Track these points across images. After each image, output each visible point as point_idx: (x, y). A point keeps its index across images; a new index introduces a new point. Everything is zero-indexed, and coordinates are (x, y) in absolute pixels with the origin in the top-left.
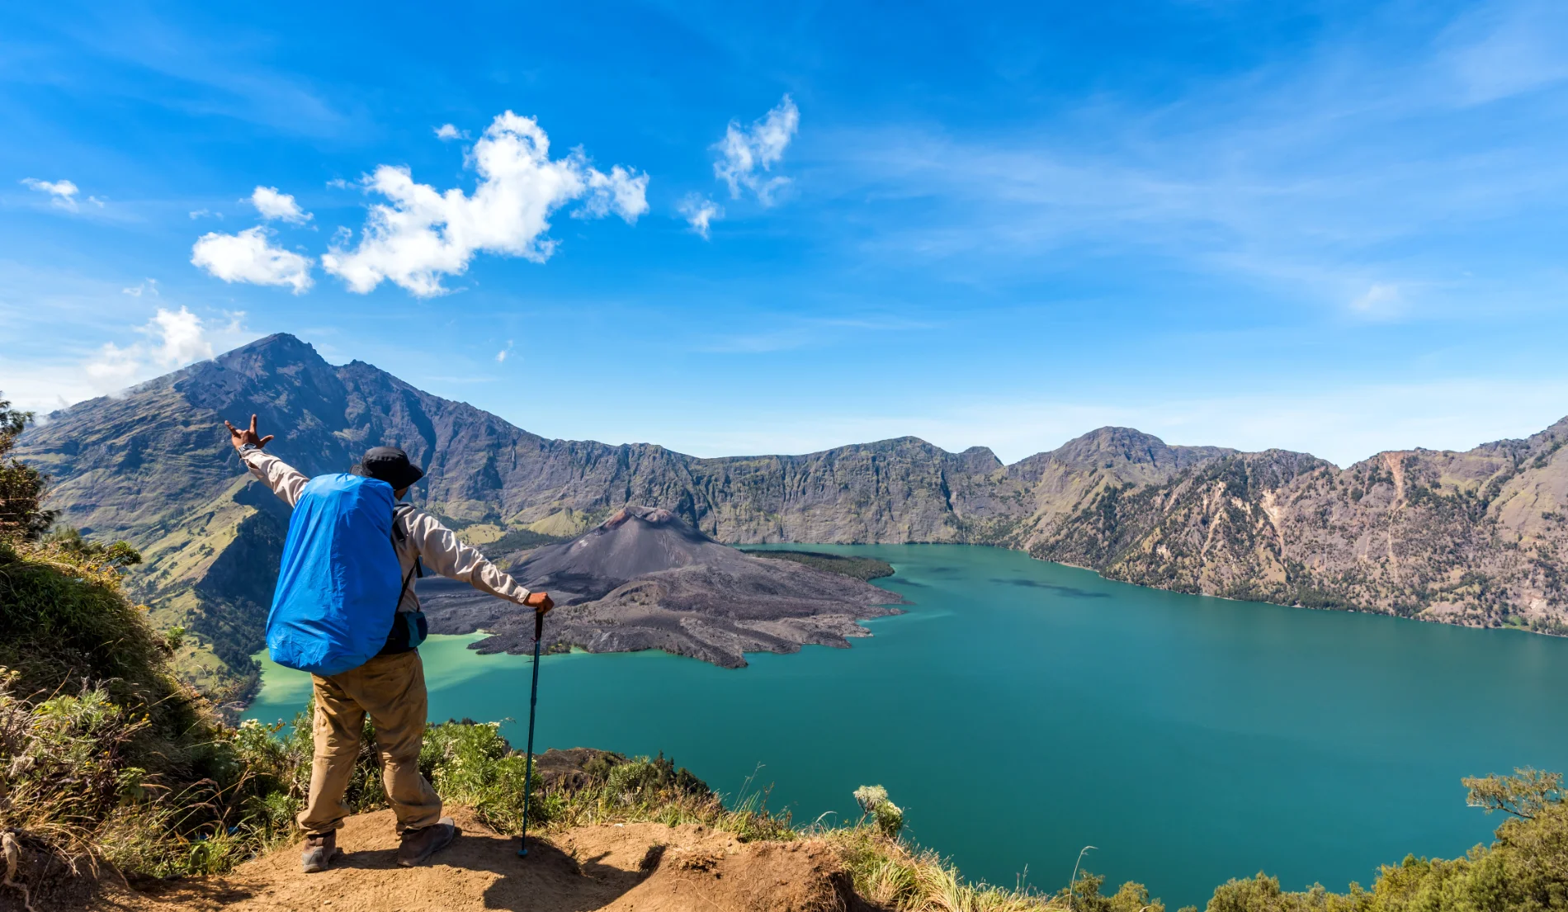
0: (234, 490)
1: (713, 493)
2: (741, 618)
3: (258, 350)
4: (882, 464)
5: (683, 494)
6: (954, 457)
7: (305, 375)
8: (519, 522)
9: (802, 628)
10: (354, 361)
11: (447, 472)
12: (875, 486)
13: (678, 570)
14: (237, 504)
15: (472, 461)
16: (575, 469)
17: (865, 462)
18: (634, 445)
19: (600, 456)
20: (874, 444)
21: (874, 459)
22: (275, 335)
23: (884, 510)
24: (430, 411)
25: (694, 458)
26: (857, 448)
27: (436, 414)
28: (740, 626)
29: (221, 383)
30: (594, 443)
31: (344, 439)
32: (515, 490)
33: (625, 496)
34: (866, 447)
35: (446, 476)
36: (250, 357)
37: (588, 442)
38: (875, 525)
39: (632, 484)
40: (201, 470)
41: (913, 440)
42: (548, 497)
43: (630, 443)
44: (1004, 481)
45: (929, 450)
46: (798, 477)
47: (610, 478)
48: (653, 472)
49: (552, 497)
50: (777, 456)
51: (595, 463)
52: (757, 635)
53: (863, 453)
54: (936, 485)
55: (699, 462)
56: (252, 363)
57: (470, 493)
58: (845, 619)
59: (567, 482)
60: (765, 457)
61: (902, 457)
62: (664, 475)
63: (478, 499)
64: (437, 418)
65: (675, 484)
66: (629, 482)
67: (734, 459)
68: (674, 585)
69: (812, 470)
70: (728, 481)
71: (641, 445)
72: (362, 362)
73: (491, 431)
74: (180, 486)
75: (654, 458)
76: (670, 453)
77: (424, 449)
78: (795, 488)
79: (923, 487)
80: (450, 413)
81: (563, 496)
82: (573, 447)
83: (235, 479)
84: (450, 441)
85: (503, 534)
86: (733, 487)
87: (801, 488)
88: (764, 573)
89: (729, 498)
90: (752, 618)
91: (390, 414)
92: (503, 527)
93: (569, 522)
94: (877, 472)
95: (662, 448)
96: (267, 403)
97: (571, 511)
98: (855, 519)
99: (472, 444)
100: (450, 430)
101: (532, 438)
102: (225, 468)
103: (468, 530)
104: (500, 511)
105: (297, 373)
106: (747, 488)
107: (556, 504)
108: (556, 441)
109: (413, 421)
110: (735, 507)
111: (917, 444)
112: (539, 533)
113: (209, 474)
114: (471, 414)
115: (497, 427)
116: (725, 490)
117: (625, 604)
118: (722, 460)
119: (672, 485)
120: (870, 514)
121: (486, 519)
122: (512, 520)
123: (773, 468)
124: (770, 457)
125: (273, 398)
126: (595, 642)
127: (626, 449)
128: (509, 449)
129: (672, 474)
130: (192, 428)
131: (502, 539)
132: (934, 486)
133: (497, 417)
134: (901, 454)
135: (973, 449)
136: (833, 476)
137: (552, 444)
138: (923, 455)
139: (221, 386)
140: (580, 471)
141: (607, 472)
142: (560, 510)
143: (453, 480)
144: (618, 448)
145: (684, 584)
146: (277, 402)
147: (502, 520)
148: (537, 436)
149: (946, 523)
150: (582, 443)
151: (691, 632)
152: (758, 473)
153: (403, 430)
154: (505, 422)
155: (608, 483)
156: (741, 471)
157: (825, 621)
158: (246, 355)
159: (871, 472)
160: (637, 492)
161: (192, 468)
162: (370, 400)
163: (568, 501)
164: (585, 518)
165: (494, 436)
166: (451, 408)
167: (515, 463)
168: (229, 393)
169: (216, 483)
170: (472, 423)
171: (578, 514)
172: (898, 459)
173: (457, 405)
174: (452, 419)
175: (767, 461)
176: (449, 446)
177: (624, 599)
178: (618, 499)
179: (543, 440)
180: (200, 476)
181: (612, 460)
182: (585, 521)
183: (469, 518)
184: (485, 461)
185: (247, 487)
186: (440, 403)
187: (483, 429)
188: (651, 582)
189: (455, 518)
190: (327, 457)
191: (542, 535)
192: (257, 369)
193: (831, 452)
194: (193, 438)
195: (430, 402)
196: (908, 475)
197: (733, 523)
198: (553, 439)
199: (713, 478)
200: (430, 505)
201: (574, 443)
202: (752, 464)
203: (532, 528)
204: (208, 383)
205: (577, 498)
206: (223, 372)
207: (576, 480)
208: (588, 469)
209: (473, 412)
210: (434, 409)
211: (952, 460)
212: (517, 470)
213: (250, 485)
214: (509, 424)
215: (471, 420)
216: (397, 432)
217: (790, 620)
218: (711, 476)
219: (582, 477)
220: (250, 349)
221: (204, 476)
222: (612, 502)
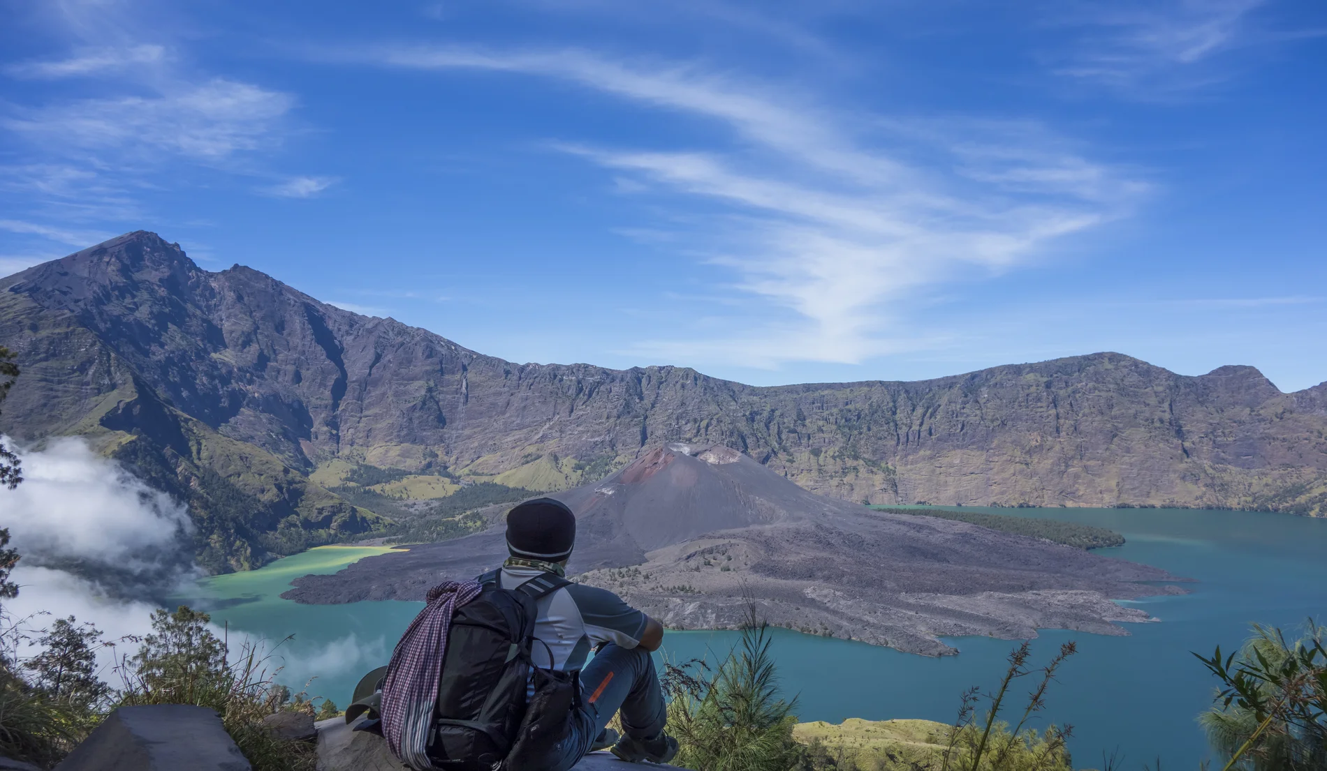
0: (101, 412)
1: (779, 433)
2: (910, 590)
3: (110, 251)
4: (1062, 393)
5: (732, 434)
6: (1190, 382)
7: (171, 283)
8: (475, 474)
9: (1026, 605)
10: (236, 266)
11: (371, 405)
12: (1054, 423)
13: (767, 527)
14: (106, 429)
15: (405, 393)
16: (560, 401)
17: (1033, 389)
18: (651, 368)
19: (599, 384)
20: (1047, 365)
21: (1048, 385)
22: (132, 234)
23: (1073, 458)
24: (339, 330)
25: (744, 387)
26: (1017, 370)
27: (348, 333)
28: (912, 601)
29: (65, 289)
30: (586, 366)
31: (224, 364)
32: (467, 432)
33: (639, 438)
34: (1032, 368)
35: (366, 413)
36: (100, 259)
37: (578, 366)
38: (1056, 480)
39: (648, 422)
40: (56, 387)
41: (1114, 358)
42: (520, 440)
43: (643, 366)
44: (1287, 415)
45: (1146, 372)
46: (920, 411)
47: (615, 412)
48: (683, 404)
49: (527, 440)
50: (880, 382)
51: (590, 395)
52: (945, 612)
53: (1031, 377)
54: (1162, 421)
55: (753, 391)
56: (103, 266)
57: (403, 433)
58: (1095, 597)
59: (549, 420)
60: (861, 384)
61: (1097, 381)
62: (700, 409)
63: (414, 442)
64: (350, 338)
65: (719, 421)
66: (646, 418)
67: (808, 388)
68: (768, 545)
69: (944, 401)
70: (801, 418)
71: (661, 369)
72: (246, 267)
73: (430, 353)
74: (29, 407)
75: (683, 386)
76: (707, 378)
77: (334, 377)
78: (915, 428)
79: (1138, 426)
80: (370, 332)
81: (543, 439)
82: (555, 372)
83: (100, 398)
84: (371, 367)
85: (456, 487)
86: (811, 425)
87: (925, 427)
88: (912, 533)
89: (804, 441)
90: (928, 591)
91: (285, 332)
92: (455, 480)
93: (555, 472)
94: (1055, 403)
95: (696, 373)
96: (124, 315)
97: (556, 459)
98: (1021, 472)
99: (403, 371)
100: (370, 355)
101: (492, 363)
102: (87, 383)
103: (405, 481)
104: (446, 458)
105: (160, 280)
106: (834, 427)
107: (531, 449)
108: (528, 365)
109: (319, 342)
110: (816, 453)
111: (1123, 363)
112: (511, 485)
113: (66, 391)
114: (399, 333)
115: (439, 349)
116: (799, 429)
117: (697, 569)
118: (791, 389)
119: (714, 422)
120: (1047, 463)
121: (426, 469)
122: (466, 470)
123: (875, 399)
124: (869, 384)
125: (132, 310)
126: (677, 615)
127: (637, 375)
128: (458, 376)
129: (713, 408)
130: (43, 333)
131: (457, 493)
132: (1158, 424)
133: (437, 336)
134: (1098, 378)
135: (1225, 369)
136: (980, 408)
137: (522, 369)
138: (1134, 378)
139: (65, 293)
140: (568, 403)
141: (609, 405)
142: (539, 457)
143: (376, 417)
144: (626, 372)
145: (784, 544)
146: (137, 314)
147: (450, 470)
148: (500, 360)
149: (1183, 478)
150: (568, 367)
151: (832, 606)
152: (849, 407)
153: (303, 353)
154: (449, 342)
155: (612, 420)
156: (823, 404)
157: (1060, 597)
158: (95, 259)
159: (1044, 404)
160: (659, 433)
161: (43, 384)
162: (258, 315)
163: (552, 445)
164: (578, 467)
165: (435, 360)
166: (370, 326)
167: (467, 397)
168: (77, 301)
169: (75, 403)
170: (402, 344)
171: (568, 463)
172: (1091, 385)
173: (379, 322)
174: (372, 339)
175: (866, 389)
176: (370, 374)
177: (693, 563)
178: (629, 441)
179: (507, 363)
180: (54, 394)
181: (617, 388)
182: (580, 472)
183: (401, 467)
184: (423, 392)
185: (117, 408)
186: (352, 320)
187: (419, 352)
188: (733, 541)
189: (383, 468)
190: (204, 385)
191: (515, 489)
192: (111, 272)
193: (974, 376)
194: (43, 346)
195: (338, 319)
196: (1111, 407)
197: (814, 474)
198: (522, 363)
199: (777, 413)
200: (346, 451)
201: (556, 368)
202: (839, 394)
203: (498, 480)
204: (50, 289)
205: (564, 441)
206: (67, 278)
207: (563, 415)
208: (579, 403)
209: (403, 330)
210: (345, 328)
211: (1187, 386)
212: (469, 405)
213: (122, 405)
214: (455, 345)
215: (400, 339)
216: (295, 356)
217: (996, 594)
218: (773, 411)
219: (572, 411)
220: (101, 251)
221: (60, 394)
222: (619, 446)
